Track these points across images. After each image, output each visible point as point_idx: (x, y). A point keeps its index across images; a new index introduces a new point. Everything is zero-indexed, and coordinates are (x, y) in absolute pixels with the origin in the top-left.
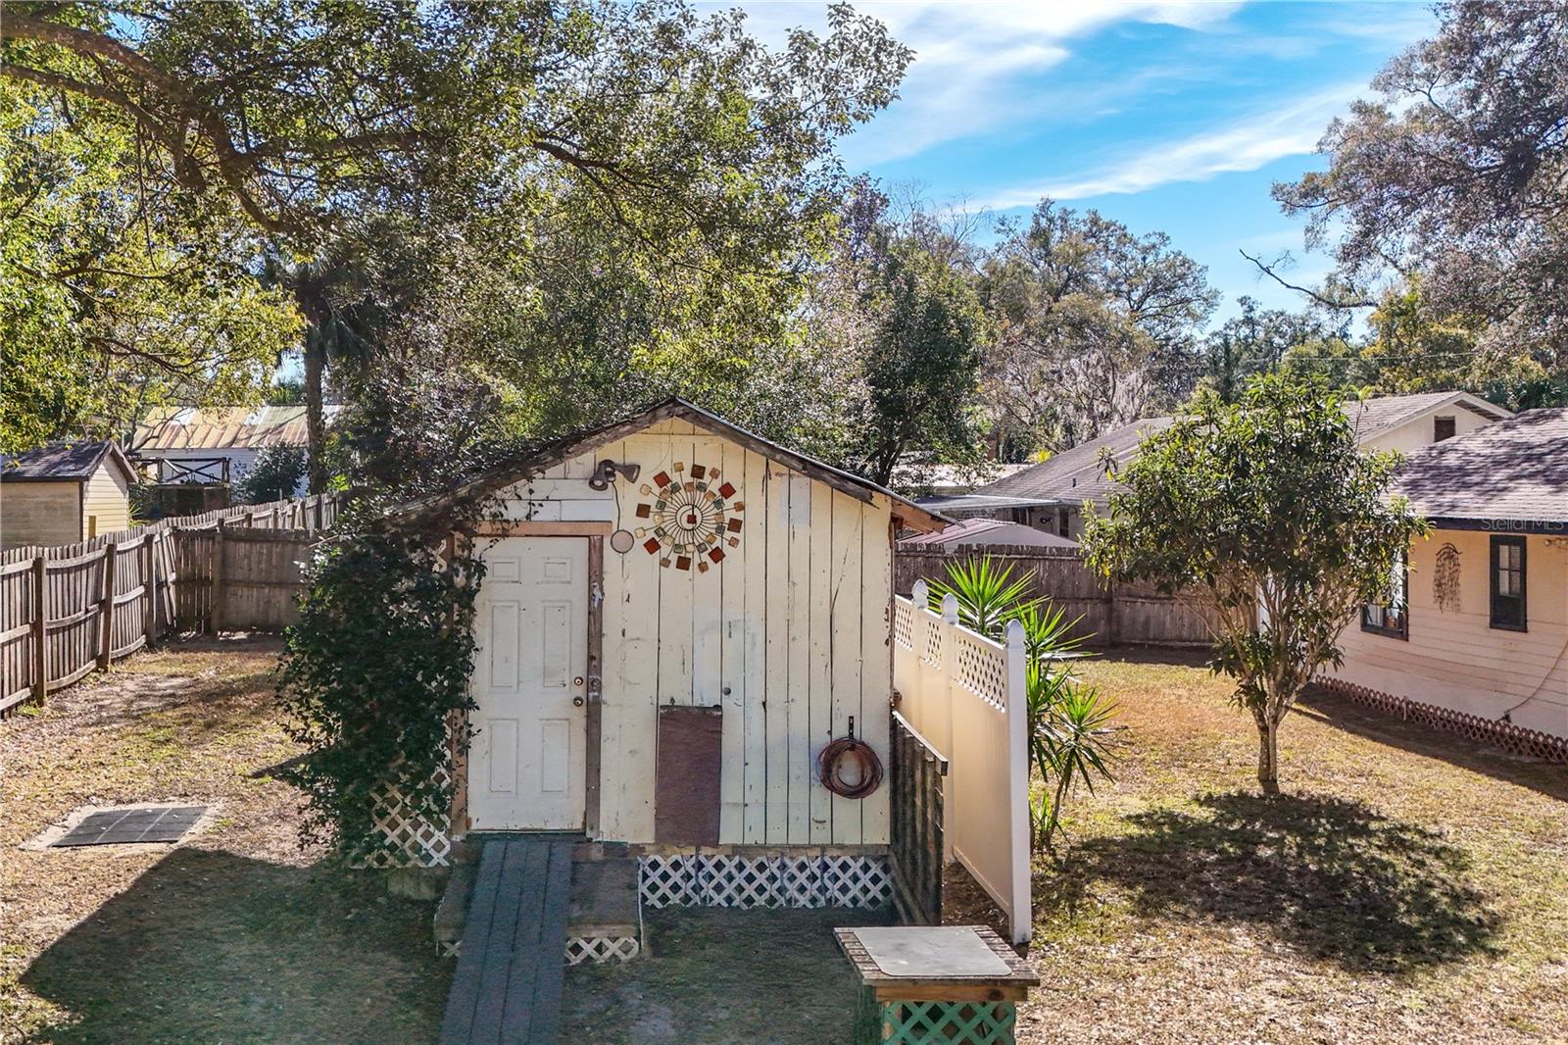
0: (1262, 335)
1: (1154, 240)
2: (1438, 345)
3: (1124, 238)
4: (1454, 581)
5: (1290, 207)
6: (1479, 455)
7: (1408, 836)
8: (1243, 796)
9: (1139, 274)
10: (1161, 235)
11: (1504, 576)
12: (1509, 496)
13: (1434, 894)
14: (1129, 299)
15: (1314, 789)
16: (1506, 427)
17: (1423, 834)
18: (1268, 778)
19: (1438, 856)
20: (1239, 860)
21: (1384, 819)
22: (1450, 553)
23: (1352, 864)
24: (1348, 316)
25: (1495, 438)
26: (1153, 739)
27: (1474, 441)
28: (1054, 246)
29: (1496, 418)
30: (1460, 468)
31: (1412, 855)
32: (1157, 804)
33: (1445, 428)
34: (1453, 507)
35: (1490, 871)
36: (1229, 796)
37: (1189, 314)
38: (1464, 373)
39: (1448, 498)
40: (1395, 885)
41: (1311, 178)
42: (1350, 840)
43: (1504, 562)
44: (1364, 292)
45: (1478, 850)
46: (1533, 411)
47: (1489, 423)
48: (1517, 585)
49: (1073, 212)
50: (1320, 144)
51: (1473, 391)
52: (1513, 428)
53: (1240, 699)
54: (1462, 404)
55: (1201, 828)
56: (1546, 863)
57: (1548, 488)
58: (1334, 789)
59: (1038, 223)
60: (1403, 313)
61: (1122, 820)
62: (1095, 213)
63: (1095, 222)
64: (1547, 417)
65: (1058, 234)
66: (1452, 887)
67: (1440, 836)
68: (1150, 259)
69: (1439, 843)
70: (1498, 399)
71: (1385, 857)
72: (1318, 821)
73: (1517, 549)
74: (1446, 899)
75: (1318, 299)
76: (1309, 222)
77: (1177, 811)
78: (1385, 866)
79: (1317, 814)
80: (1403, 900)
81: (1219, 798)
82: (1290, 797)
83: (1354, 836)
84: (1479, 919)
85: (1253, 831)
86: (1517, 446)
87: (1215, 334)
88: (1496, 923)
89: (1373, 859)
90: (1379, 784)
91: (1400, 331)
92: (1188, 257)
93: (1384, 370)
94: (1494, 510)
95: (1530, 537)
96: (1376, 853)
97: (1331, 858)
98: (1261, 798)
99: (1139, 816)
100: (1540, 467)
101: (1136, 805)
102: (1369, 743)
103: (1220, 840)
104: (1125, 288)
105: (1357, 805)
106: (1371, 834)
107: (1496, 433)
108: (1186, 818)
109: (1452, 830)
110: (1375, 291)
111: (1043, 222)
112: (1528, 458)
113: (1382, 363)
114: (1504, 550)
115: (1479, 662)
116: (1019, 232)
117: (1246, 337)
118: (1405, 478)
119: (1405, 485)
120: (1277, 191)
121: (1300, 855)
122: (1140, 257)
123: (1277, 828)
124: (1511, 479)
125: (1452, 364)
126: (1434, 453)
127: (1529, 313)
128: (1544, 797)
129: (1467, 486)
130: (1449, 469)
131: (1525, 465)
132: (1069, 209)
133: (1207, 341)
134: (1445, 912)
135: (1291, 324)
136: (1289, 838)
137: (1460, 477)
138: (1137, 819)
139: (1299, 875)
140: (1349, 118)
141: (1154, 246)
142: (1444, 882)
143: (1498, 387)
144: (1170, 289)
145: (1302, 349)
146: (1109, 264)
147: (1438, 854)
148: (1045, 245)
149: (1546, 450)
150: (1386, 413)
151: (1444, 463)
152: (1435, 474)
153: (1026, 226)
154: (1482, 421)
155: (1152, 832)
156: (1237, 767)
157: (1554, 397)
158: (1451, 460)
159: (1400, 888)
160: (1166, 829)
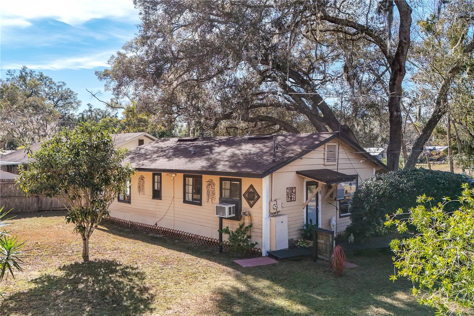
0: (94, 115)
1: (61, 84)
2: (140, 120)
3: (51, 82)
4: (143, 186)
5: (100, 78)
6: (149, 150)
7: (128, 270)
8: (76, 264)
9: (56, 93)
10: (64, 83)
11: (156, 184)
12: (157, 162)
13: (135, 291)
14: (53, 101)
15: (100, 257)
16: (156, 142)
17: (133, 269)
18: (86, 256)
19: (136, 276)
20: (72, 291)
21: (121, 265)
22: (142, 178)
23: (110, 285)
24: (116, 111)
25: (154, 145)
26: (47, 246)
27: (149, 146)
28: (27, 82)
29: (154, 140)
30: (145, 154)
31: (129, 277)
32: (44, 273)
33: (141, 142)
34: (143, 165)
35: (151, 278)
36: (71, 264)
37: (72, 107)
38: (146, 128)
39: (141, 162)
40: (123, 290)
41: (106, 71)
42: (110, 275)
43: (156, 180)
44: (121, 105)
45: (148, 271)
46: (163, 138)
47: (152, 141)
48: (159, 187)
49: (34, 72)
50: (108, 61)
51: (148, 133)
52: (158, 143)
53: (77, 230)
54: (145, 136)
55: (60, 279)
56: (166, 272)
57: (167, 160)
58: (107, 256)
59: (22, 74)
60: (131, 111)
61: (29, 282)
62: (42, 73)
63: (41, 76)
64: (166, 140)
65: (29, 78)
66: (140, 287)
67: (137, 268)
68: (60, 89)
69: (137, 271)
70: (154, 135)
71: (121, 280)
72: (101, 270)
73: (159, 177)
74: (138, 292)
75: (108, 105)
76: (105, 83)
77: (51, 274)
78: (120, 283)
79: (100, 267)
80: (125, 296)
81: (68, 266)
82: (92, 262)
83: (111, 273)
84: (148, 297)
85: (78, 278)
86: (159, 148)
87: (80, 114)
88: (153, 297)
89: (117, 281)
90: (121, 252)
91: (130, 116)
92: (72, 90)
93: (127, 127)
94: (154, 166)
95: (162, 173)
96: (118, 278)
97: (103, 284)
98: (83, 264)
99: (36, 279)
100: (165, 154)
101: (36, 274)
102: (119, 237)
103: (66, 284)
104: (52, 97)
105: (113, 261)
106: (117, 271)
107: (154, 144)
108: (54, 277)
109: (141, 266)
110: (124, 105)
111: (24, 73)
112: (162, 151)
113: (126, 124)
114: (156, 177)
115: (149, 209)
116: (15, 75)
117: (89, 115)
118: (130, 156)
119: (130, 158)
120: (96, 73)
121: (93, 285)
122: (57, 88)
123: (87, 275)
124: (158, 157)
125: (143, 126)
126: (138, 149)
127: (161, 113)
128: (165, 249)
129: (146, 159)
130: (142, 154)
131: (161, 153)
132: (33, 71)
133: (78, 116)
134: (137, 297)
135: (102, 113)
136: (90, 278)
137: (144, 156)
138: (35, 281)
139: (92, 293)
140: (116, 56)
141: (61, 86)
142: (138, 285)
143: (154, 132)
144: (66, 99)
145: (105, 119)
146: (47, 89)
147: (136, 275)
148: (24, 81)
149: (166, 149)
150: (126, 138)
151: (141, 152)
152: (138, 155)
153: (18, 74)
154: (150, 141)
155: (40, 285)
156: (76, 253)
157: (167, 135)
158: (143, 151)
159: (125, 291)
160: (46, 283)
